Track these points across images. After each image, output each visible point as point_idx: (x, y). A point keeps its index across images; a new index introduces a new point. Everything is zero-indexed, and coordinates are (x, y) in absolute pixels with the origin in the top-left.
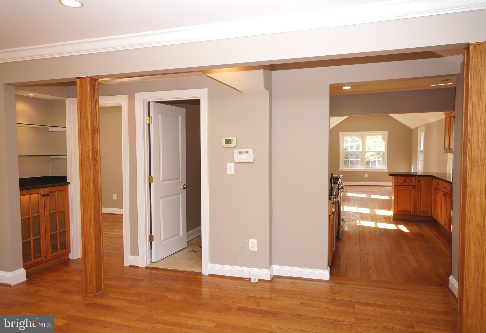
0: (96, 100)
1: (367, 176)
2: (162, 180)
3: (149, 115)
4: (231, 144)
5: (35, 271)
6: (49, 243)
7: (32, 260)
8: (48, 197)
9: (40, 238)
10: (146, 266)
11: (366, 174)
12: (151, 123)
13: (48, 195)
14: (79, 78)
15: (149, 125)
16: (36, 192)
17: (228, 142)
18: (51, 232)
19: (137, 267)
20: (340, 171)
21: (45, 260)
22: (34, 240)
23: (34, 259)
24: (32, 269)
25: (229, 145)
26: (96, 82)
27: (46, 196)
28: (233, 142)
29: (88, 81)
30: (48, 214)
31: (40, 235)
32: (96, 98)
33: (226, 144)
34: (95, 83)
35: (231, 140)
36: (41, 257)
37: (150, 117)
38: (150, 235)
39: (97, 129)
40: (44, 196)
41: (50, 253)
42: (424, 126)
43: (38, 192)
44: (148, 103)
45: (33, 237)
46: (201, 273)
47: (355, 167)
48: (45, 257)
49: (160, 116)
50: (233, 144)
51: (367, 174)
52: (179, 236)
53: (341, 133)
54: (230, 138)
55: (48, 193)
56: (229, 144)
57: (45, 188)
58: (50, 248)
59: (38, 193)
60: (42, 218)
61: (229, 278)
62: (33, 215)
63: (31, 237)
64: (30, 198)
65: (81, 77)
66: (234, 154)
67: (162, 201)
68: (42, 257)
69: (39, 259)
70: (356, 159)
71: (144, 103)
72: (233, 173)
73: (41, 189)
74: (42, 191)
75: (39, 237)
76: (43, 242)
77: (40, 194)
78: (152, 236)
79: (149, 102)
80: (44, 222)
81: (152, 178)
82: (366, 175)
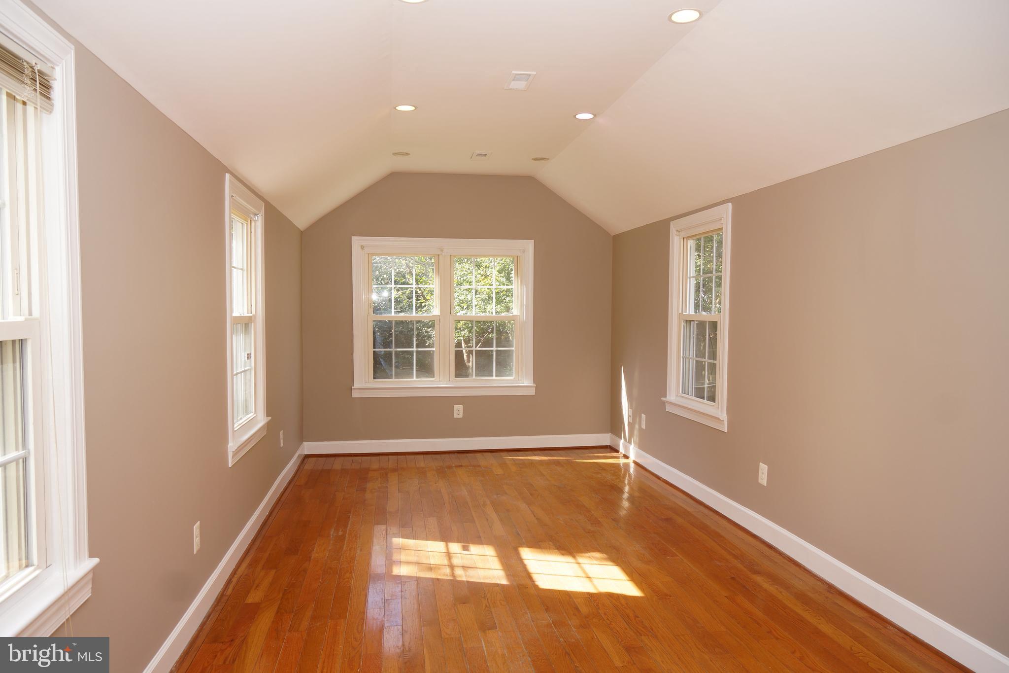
1: (461, 416)
11: (456, 407)
20: (355, 395)
42: (730, 205)
47: (415, 379)
51: (461, 407)
53: (357, 242)
70: (417, 347)
82: (458, 411)
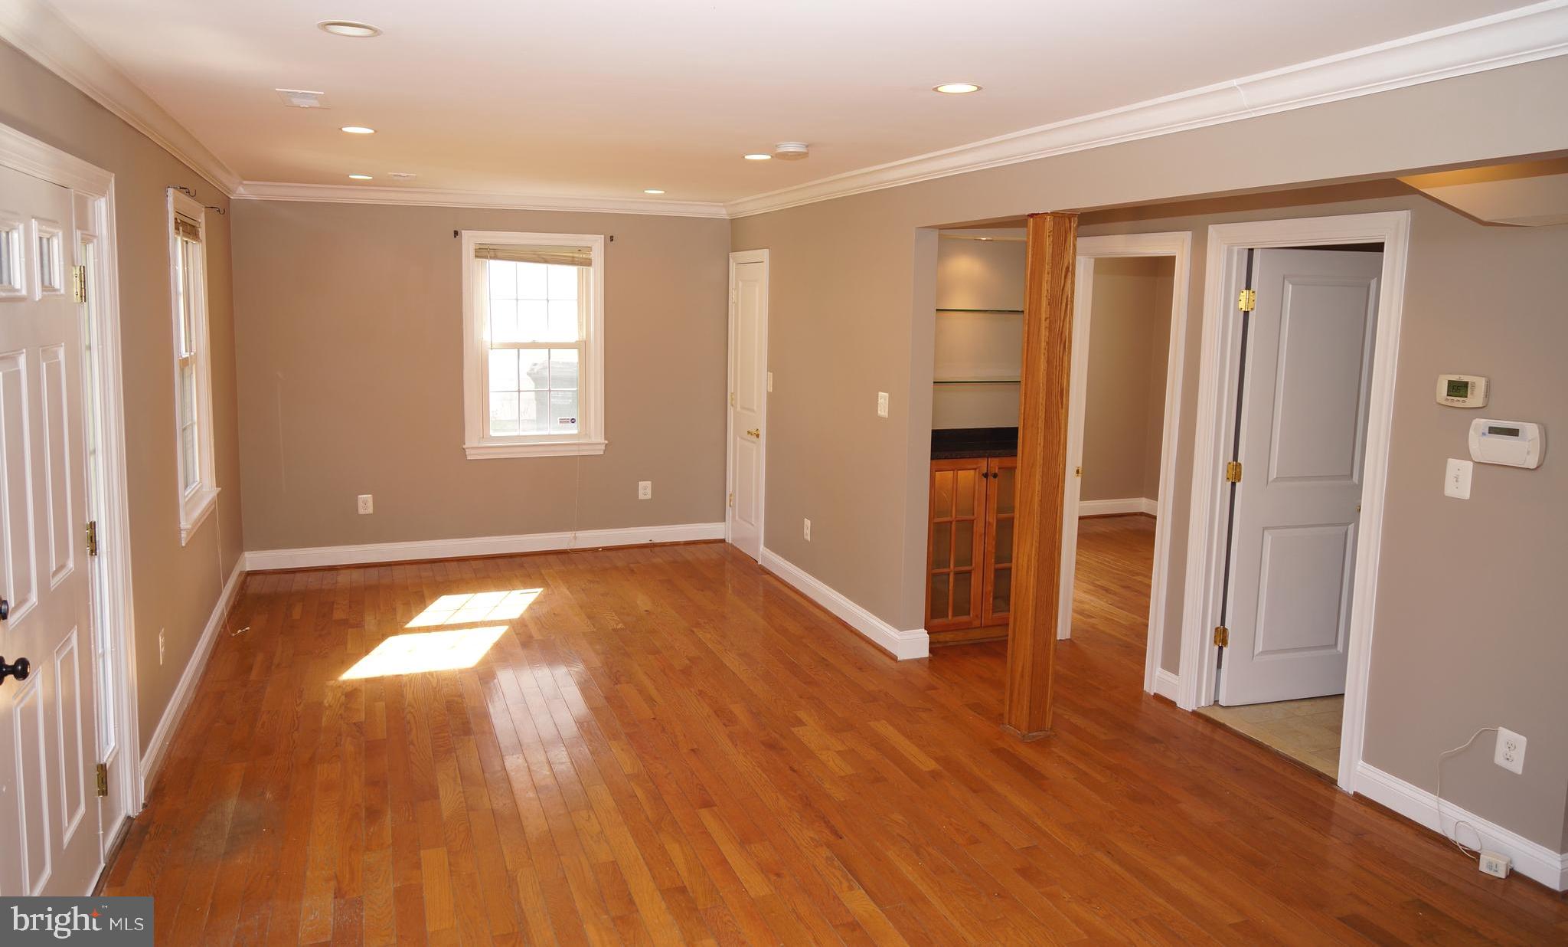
0: (1068, 268)
2: (1275, 477)
3: (1248, 287)
4: (1466, 397)
5: (955, 643)
6: (989, 588)
7: (950, 617)
8: (997, 479)
9: (970, 572)
10: (1195, 708)
12: (1252, 309)
13: (995, 476)
14: (1032, 215)
15: (1246, 314)
16: (969, 467)
17: (1458, 389)
18: (997, 562)
19: (1172, 704)
21: (977, 623)
22: (957, 574)
23: (954, 615)
24: (947, 637)
25: (1457, 401)
26: (1070, 222)
27: (991, 478)
28: (1472, 393)
29: (1049, 223)
30: (992, 519)
31: (971, 565)
32: (1069, 263)
33: (1448, 395)
34: (1067, 225)
35: (1466, 384)
36: (969, 614)
37: (1251, 291)
38: (1217, 629)
39: (1063, 340)
40: (986, 475)
41: (991, 612)
43: (975, 466)
44: (1246, 252)
45: (955, 567)
46: (1334, 782)
48: (977, 616)
49: (1290, 288)
50: (1475, 398)
52: (1333, 651)
54: (1464, 378)
55: (997, 472)
56: (1459, 398)
57: (993, 459)
58: (992, 599)
59: (975, 469)
60: (979, 527)
61: (1412, 828)
62: (960, 517)
63: (952, 566)
64: (955, 479)
65: (1036, 214)
66: (1471, 432)
67: (1270, 538)
68: (971, 615)
69: (964, 619)
71: (1230, 253)
72: (1466, 495)
73: (980, 460)
74: (983, 464)
75: (967, 568)
76: (976, 580)
77: (977, 470)
78: (1225, 630)
79: (1251, 250)
80: (983, 537)
81: (1240, 469)
